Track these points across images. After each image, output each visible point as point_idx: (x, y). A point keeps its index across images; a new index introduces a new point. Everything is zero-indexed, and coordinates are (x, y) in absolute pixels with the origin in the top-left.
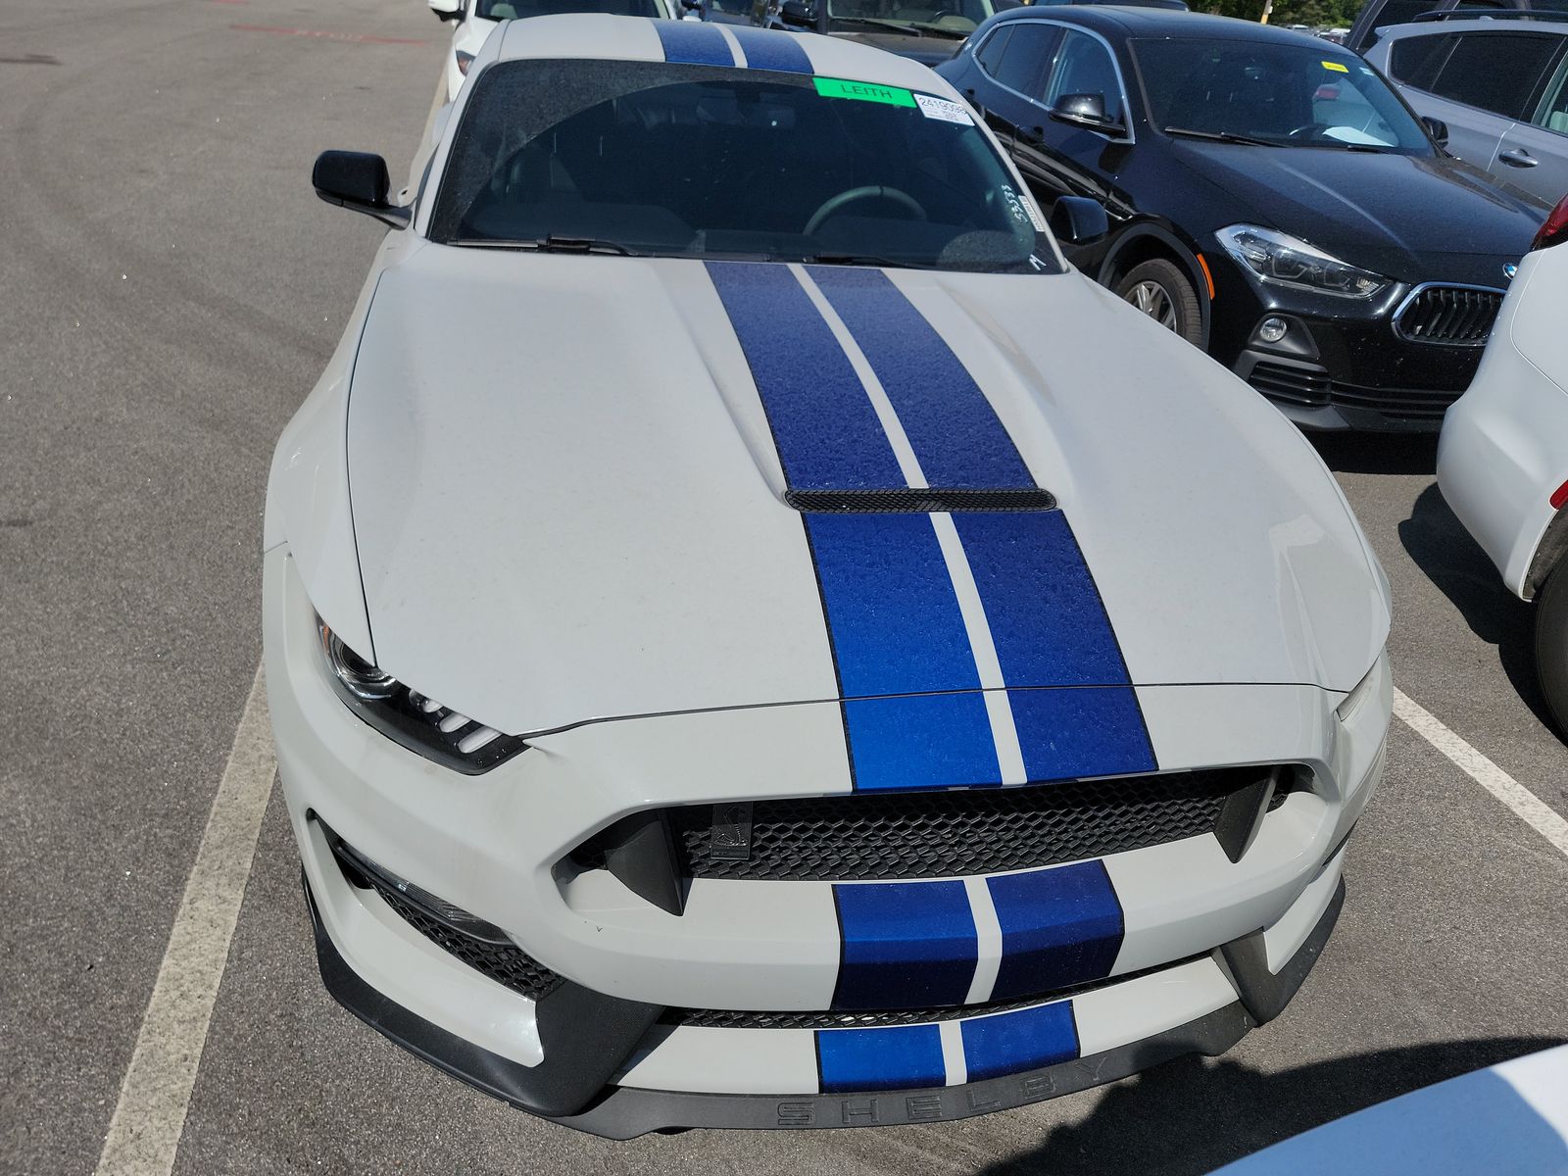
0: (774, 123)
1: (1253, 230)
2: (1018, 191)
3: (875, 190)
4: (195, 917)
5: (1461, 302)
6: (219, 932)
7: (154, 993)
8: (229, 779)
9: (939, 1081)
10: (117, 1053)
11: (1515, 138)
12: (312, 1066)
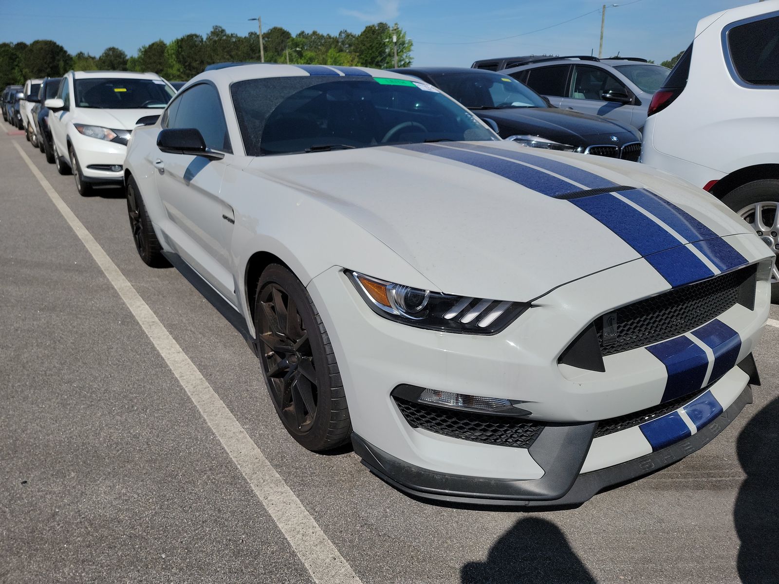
0: (363, 99)
1: (519, 137)
2: (472, 116)
3: (409, 123)
4: (274, 503)
5: (610, 151)
6: (293, 505)
7: (288, 539)
8: (228, 446)
9: (689, 434)
10: (296, 570)
11: (565, 104)
12: (399, 539)
